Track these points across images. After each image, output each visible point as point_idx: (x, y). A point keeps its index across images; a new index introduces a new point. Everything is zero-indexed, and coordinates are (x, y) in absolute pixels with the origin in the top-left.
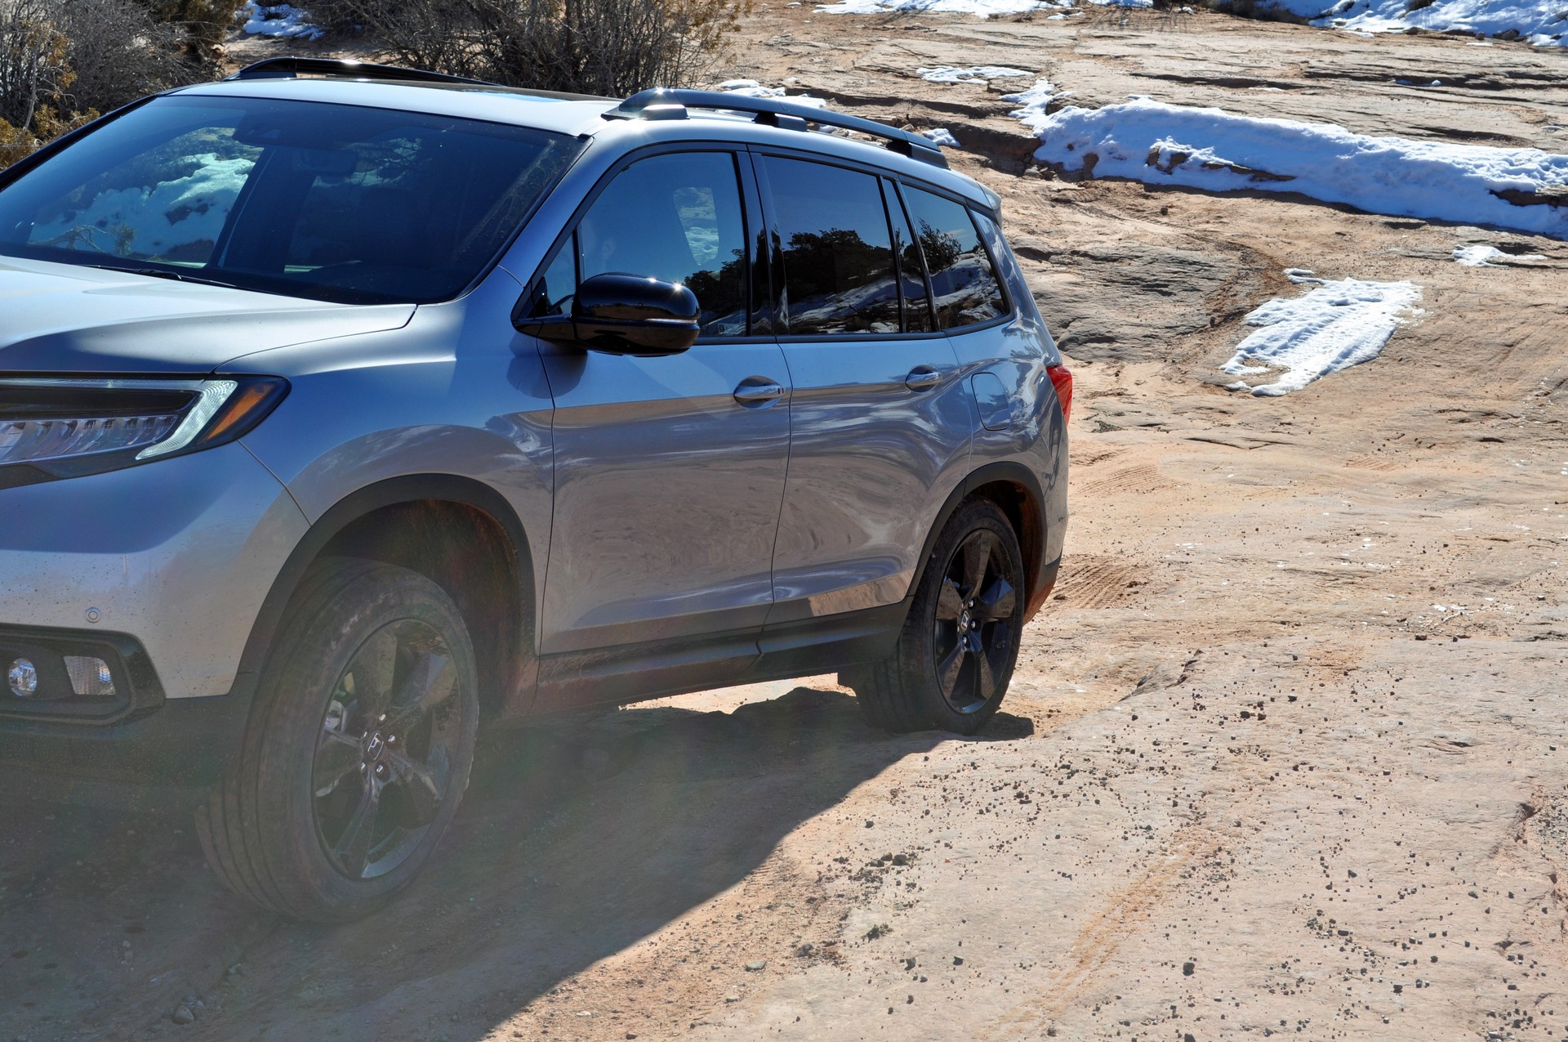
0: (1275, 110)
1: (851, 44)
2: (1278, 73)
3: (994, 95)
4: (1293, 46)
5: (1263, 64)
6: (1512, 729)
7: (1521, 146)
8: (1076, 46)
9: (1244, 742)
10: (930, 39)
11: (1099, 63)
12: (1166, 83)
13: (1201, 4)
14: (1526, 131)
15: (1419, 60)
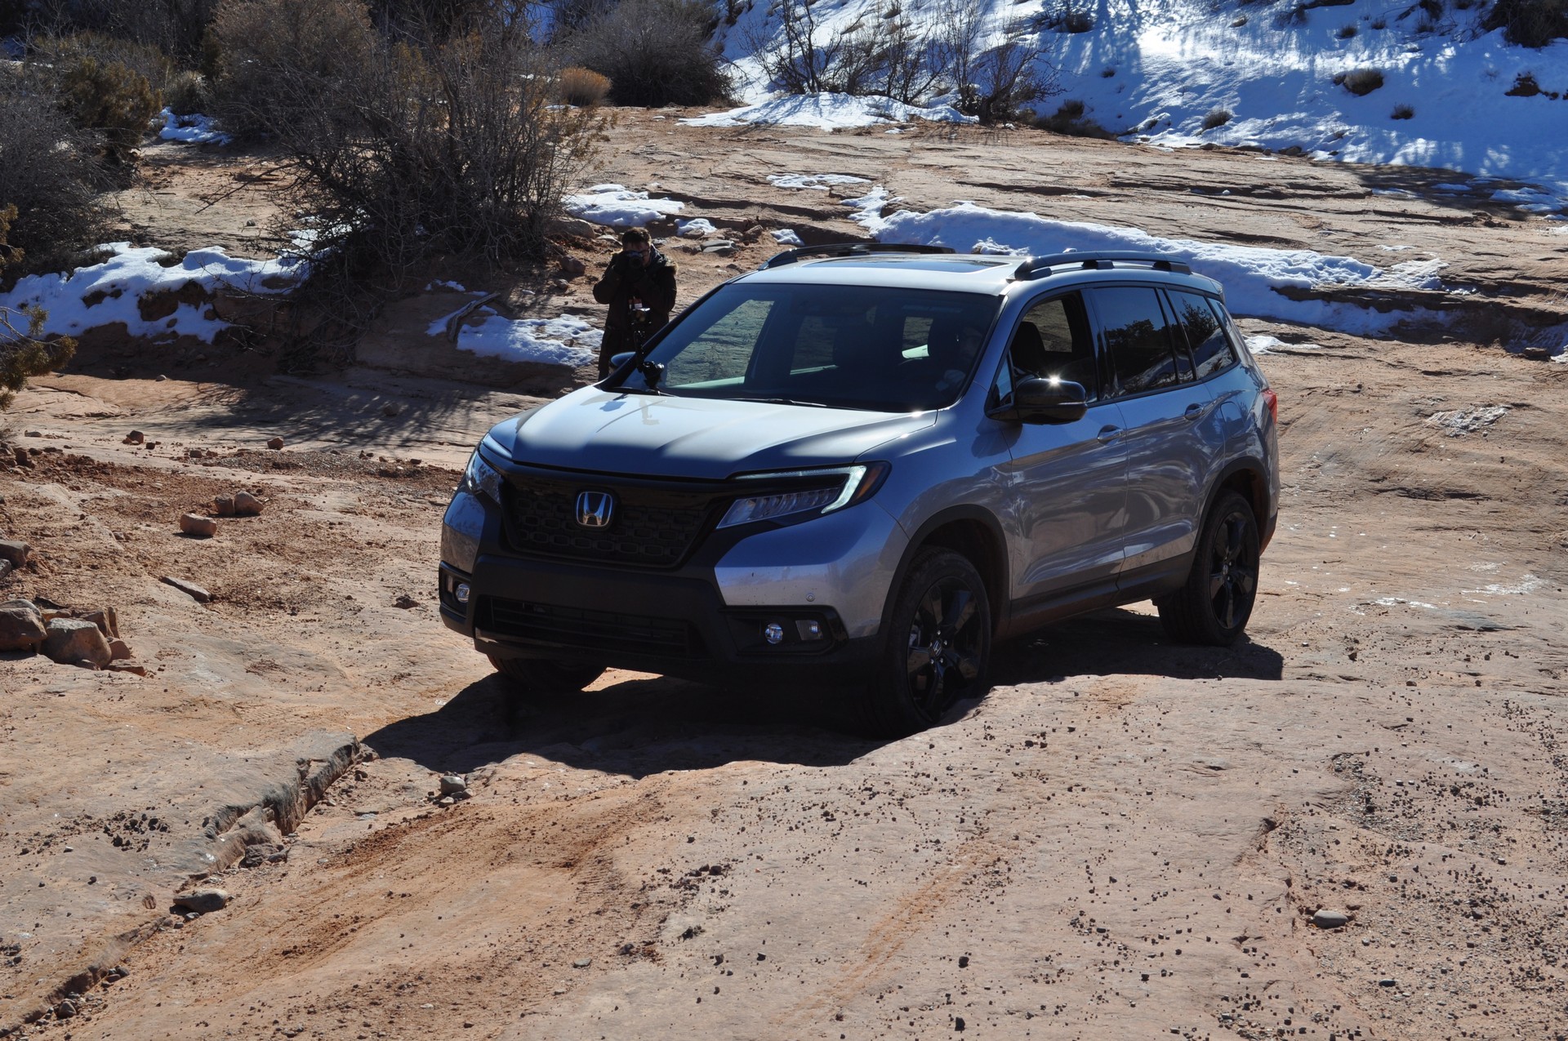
0: (1084, 215)
1: (709, 154)
2: (1088, 182)
3: (835, 200)
4: (1102, 159)
5: (1074, 174)
6: (1262, 754)
7: (1298, 248)
8: (909, 157)
9: (1027, 767)
10: (779, 149)
11: (930, 172)
12: (988, 190)
13: (1022, 121)
14: (1303, 235)
15: (1211, 173)
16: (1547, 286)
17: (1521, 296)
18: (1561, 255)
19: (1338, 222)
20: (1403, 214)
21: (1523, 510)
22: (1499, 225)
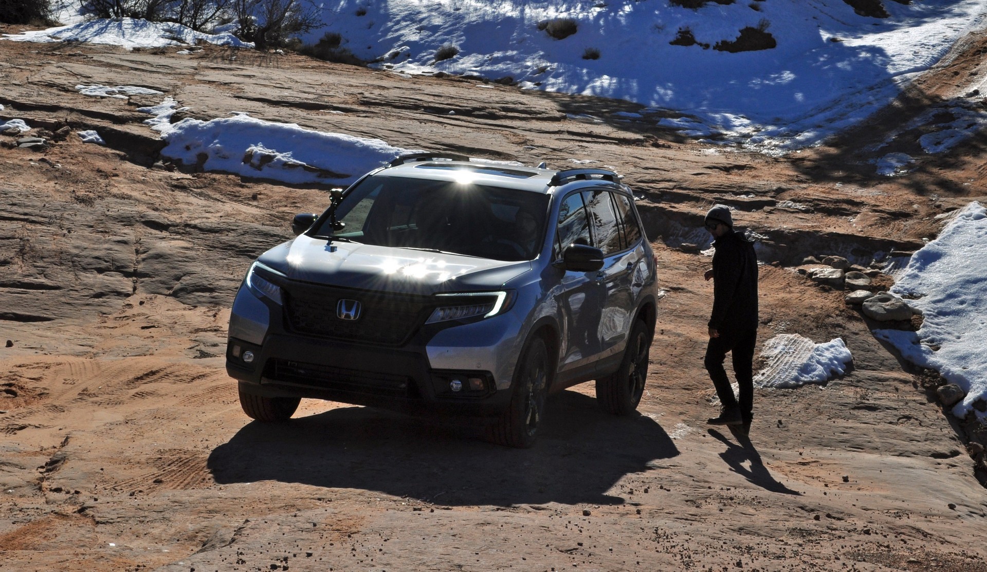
0: (337, 127)
1: (27, 65)
2: (342, 100)
3: (132, 107)
4: (354, 82)
5: (331, 93)
7: (508, 159)
8: (196, 74)
10: (87, 63)
11: (212, 87)
12: (260, 104)
13: (290, 48)
14: (512, 149)
15: (441, 96)
16: (698, 195)
17: (678, 203)
18: (709, 171)
19: (539, 140)
20: (590, 135)
21: (677, 372)
22: (663, 146)
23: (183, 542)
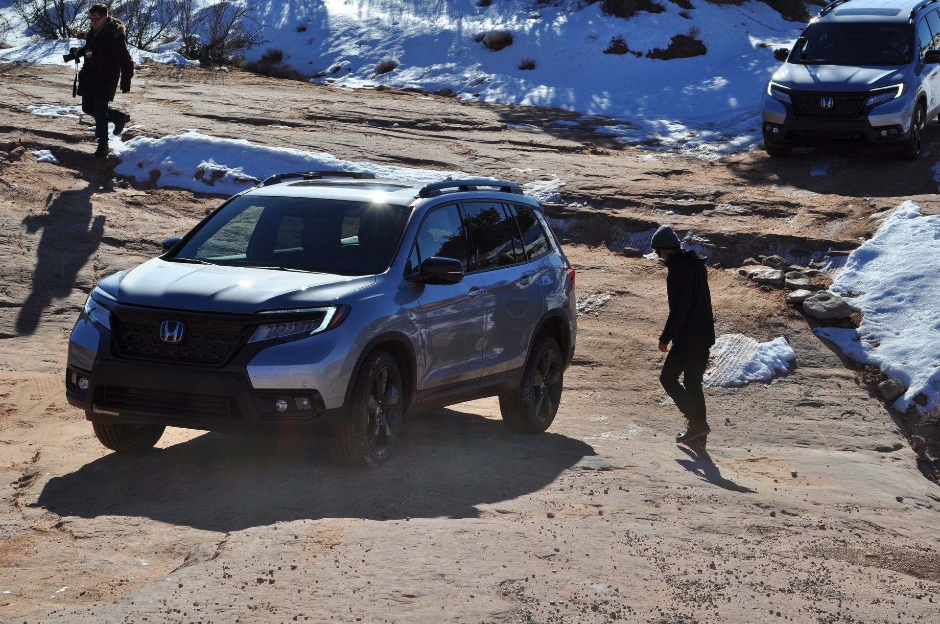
0: (286, 142)
2: (288, 115)
3: (84, 127)
4: (298, 97)
5: (277, 109)
6: (445, 583)
7: (453, 170)
8: (144, 92)
9: (259, 601)
10: (37, 84)
11: (162, 104)
12: (209, 121)
13: (234, 65)
14: (456, 160)
15: (384, 109)
16: (639, 201)
17: (620, 208)
18: (648, 177)
19: (483, 149)
20: (530, 144)
22: (602, 153)
23: (161, 554)
